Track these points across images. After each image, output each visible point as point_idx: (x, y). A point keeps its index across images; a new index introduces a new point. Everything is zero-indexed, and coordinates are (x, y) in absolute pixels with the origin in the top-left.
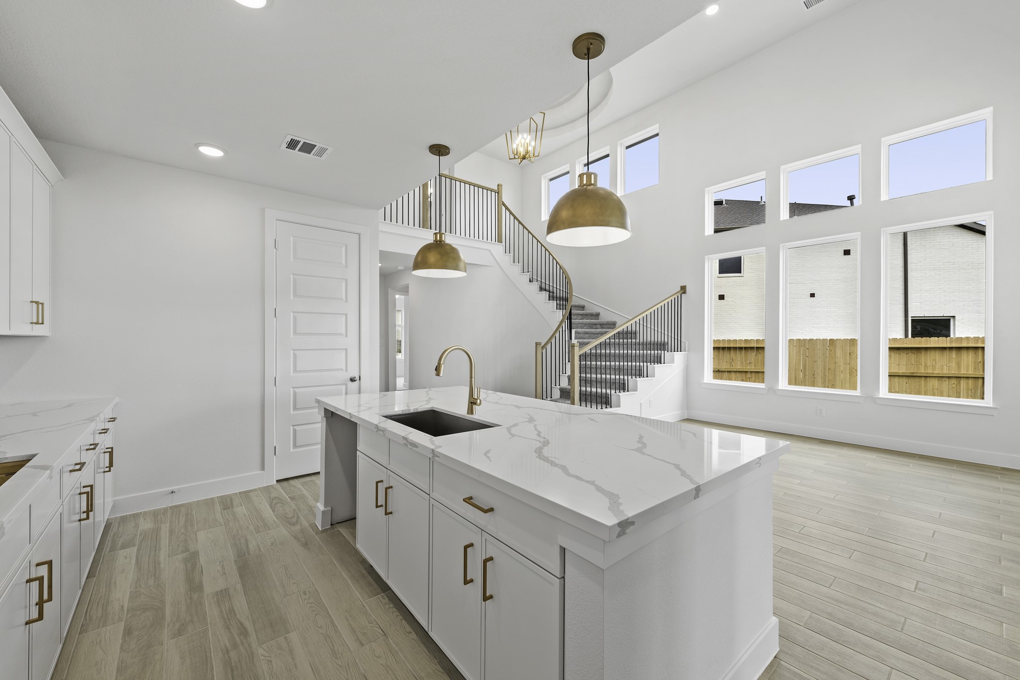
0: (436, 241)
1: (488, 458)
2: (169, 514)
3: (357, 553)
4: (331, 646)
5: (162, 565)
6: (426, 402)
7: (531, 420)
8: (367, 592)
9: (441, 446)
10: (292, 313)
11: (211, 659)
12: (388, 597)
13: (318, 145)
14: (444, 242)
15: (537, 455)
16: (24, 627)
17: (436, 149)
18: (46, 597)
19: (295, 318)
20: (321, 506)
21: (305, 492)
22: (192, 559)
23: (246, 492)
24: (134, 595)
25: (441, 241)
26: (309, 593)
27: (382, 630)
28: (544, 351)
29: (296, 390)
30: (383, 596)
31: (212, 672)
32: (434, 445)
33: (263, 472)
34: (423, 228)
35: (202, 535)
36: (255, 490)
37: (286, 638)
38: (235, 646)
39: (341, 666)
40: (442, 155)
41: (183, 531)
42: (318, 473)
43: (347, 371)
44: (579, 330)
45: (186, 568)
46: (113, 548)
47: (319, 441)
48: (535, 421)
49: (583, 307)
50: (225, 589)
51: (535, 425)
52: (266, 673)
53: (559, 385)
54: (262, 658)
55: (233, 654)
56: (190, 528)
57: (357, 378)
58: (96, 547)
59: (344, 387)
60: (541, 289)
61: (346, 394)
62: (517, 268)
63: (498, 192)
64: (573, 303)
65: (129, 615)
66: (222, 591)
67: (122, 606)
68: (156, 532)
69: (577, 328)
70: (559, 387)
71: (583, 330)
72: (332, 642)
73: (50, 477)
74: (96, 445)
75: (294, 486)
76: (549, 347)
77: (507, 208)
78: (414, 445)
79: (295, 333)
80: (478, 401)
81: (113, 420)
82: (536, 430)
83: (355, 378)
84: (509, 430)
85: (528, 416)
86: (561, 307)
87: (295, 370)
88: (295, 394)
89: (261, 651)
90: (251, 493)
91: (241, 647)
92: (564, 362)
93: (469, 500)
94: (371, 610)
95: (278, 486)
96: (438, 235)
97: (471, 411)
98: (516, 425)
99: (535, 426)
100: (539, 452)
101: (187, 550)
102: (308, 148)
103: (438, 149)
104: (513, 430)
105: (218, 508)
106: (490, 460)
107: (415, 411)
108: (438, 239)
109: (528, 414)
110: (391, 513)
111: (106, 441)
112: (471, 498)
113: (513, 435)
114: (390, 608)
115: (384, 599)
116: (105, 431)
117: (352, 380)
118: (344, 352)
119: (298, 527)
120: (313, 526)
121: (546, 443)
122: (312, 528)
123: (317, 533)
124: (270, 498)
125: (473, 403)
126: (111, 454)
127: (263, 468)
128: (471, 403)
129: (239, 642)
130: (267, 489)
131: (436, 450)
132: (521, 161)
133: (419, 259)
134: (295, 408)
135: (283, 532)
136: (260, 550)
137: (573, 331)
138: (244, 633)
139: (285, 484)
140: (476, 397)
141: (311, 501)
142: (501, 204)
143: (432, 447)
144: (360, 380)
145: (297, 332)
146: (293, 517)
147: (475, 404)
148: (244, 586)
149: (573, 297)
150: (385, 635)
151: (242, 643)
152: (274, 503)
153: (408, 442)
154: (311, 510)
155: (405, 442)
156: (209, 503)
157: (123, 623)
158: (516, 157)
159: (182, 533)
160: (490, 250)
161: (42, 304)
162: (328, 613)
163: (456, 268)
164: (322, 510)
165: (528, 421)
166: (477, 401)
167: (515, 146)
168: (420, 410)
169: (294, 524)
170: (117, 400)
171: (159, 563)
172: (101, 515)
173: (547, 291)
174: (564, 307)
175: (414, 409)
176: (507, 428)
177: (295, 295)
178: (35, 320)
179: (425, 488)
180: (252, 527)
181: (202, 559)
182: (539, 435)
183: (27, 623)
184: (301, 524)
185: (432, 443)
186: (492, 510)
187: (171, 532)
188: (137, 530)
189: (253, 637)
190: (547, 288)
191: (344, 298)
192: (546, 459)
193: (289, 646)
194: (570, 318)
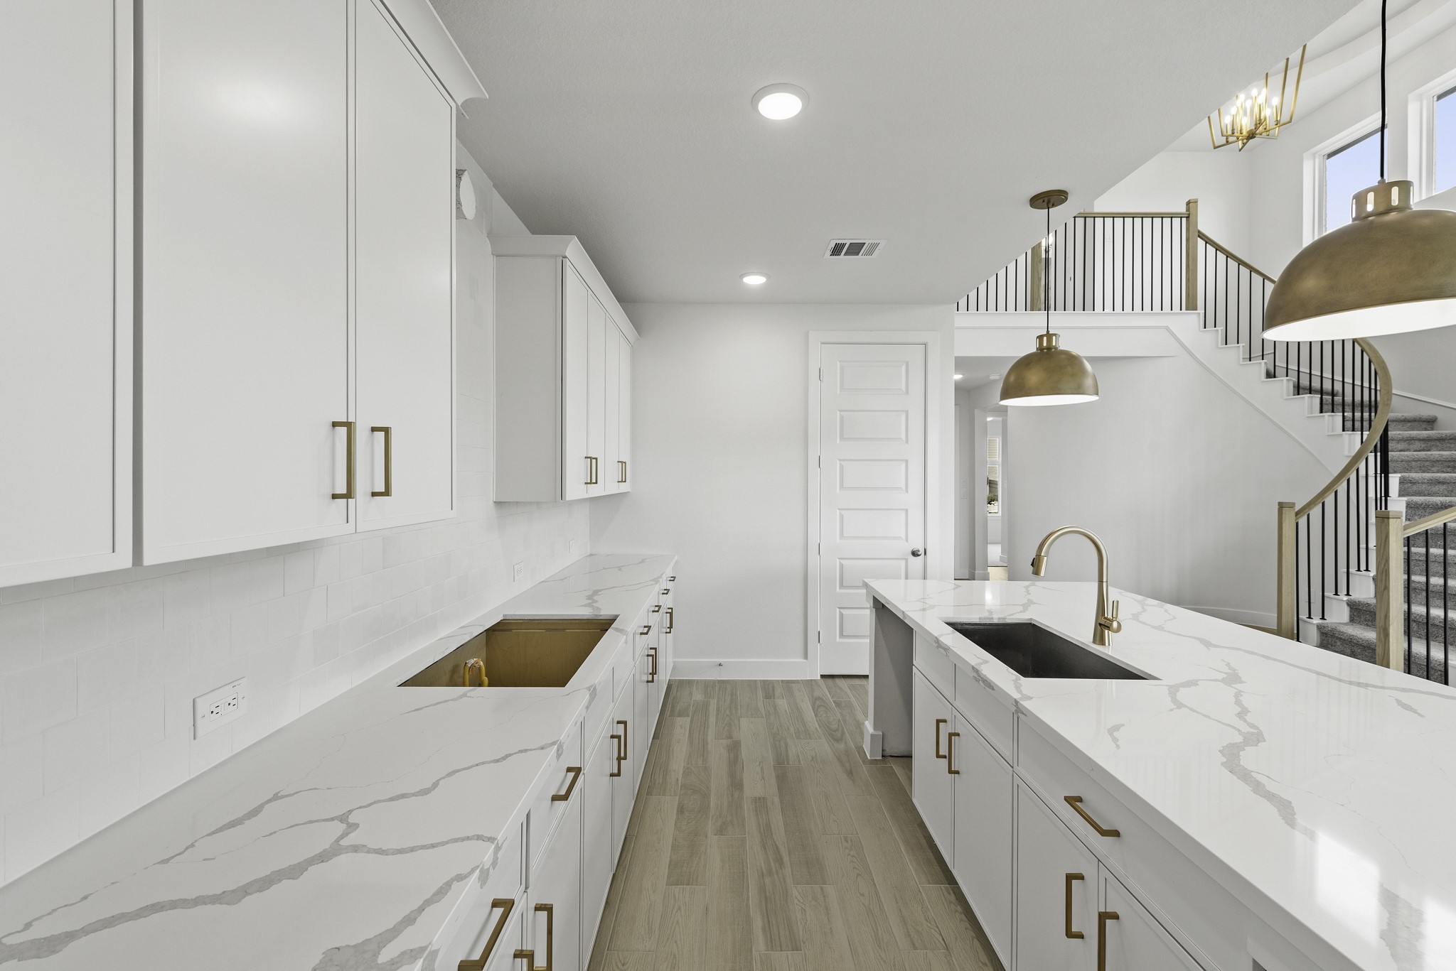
0: (1040, 348)
1: (1115, 740)
2: (717, 688)
3: (913, 809)
4: (874, 926)
5: (709, 746)
6: (1021, 608)
7: (1232, 678)
8: (926, 873)
9: (1032, 698)
10: (838, 462)
11: (747, 876)
12: (954, 893)
13: (867, 242)
14: (1056, 348)
15: (1225, 760)
16: (609, 777)
17: (1041, 200)
18: (622, 755)
19: (842, 467)
20: (869, 727)
21: (853, 699)
22: (734, 748)
23: (788, 682)
24: (687, 772)
25: (1049, 348)
26: (851, 841)
27: (943, 939)
28: (1303, 522)
29: (843, 562)
30: (947, 888)
31: (748, 891)
32: (1020, 692)
33: (805, 661)
34: (1032, 310)
35: (744, 722)
36: (797, 682)
37: (822, 889)
38: (770, 872)
39: (885, 962)
40: (1053, 205)
41: (728, 712)
42: (866, 677)
43: (907, 540)
44: (1413, 475)
45: (729, 758)
46: (672, 714)
47: (868, 633)
48: (1241, 682)
49: (1431, 422)
50: (763, 798)
51: (1240, 691)
52: (799, 923)
53: (1348, 594)
54: (796, 901)
55: (767, 880)
56: (734, 711)
57: (922, 552)
58: (660, 709)
59: (903, 563)
60: (1298, 389)
61: (907, 578)
62: (1236, 352)
63: (1189, 215)
64: (1391, 415)
65: (682, 792)
66: (760, 798)
67: (677, 780)
68: (706, 705)
69: (1408, 469)
70: (1346, 598)
71: (1427, 475)
72: (875, 921)
73: (626, 642)
74: (659, 607)
75: (840, 688)
76: (1316, 513)
77: (1208, 241)
78: (989, 684)
79: (842, 487)
80: (1115, 625)
81: (673, 579)
82: (1238, 703)
83: (919, 551)
84: (1173, 690)
85: (1226, 669)
86: (1358, 424)
87: (842, 536)
88: (842, 566)
89: (795, 893)
90: (793, 685)
91: (776, 876)
92: (1363, 546)
93: (1073, 801)
94: (929, 902)
95: (822, 683)
96: (1045, 338)
97: (1099, 638)
98: (1192, 683)
99: (1238, 695)
100: (1231, 758)
101: (730, 737)
102: (855, 249)
103: (1046, 199)
104: (1182, 695)
105: (760, 695)
106: (1118, 747)
107: (1001, 622)
108: (1045, 344)
109: (1228, 664)
110: (958, 772)
111: (667, 602)
112: (1080, 799)
113: (1180, 705)
114: (956, 911)
115: (949, 894)
116: (667, 591)
117: (915, 554)
118: (904, 513)
119: (841, 746)
120: (861, 750)
121: (1255, 738)
122: (859, 753)
123: (864, 762)
124: (813, 696)
125: (1103, 626)
126: (671, 614)
127: (806, 657)
128: (1100, 624)
129: (774, 870)
130: (810, 684)
131: (1021, 702)
132: (1244, 144)
133: (1012, 378)
134: (842, 586)
135: (823, 747)
136: (799, 761)
137: (1394, 480)
138: (779, 861)
139: (830, 681)
140: (1110, 617)
141: (860, 716)
142: (1194, 235)
143: (1016, 696)
144: (925, 554)
145: (844, 486)
146: (837, 730)
147: (1109, 628)
148: (782, 802)
149: (1395, 400)
150: (948, 950)
151: (777, 873)
152: (818, 704)
153: (979, 676)
154: (859, 727)
155: (975, 675)
156: (752, 684)
157: (677, 798)
158: (1231, 139)
159: (727, 715)
160: (1167, 328)
161: (625, 463)
162: (873, 880)
163: (1079, 390)
164: (871, 732)
165: (1223, 681)
166: (1111, 624)
167: (1227, 120)
168: (1008, 621)
169: (837, 740)
170: (676, 558)
171: (707, 744)
172: (664, 676)
173: (1316, 392)
174: (1366, 424)
175: (999, 619)
176: (1170, 687)
177: (842, 438)
178: (620, 480)
179: (1007, 753)
180: (792, 729)
181: (744, 753)
182: (1243, 714)
183: (611, 775)
184: (846, 743)
185: (1018, 687)
186: (1116, 834)
187: (718, 710)
188: (691, 700)
189: (788, 871)
190: (1316, 384)
191: (903, 437)
192: (1245, 776)
193: (825, 900)
194: (1384, 447)
